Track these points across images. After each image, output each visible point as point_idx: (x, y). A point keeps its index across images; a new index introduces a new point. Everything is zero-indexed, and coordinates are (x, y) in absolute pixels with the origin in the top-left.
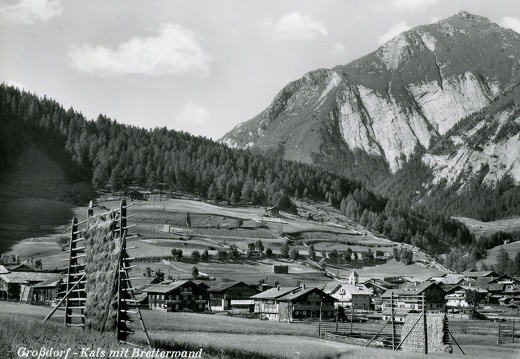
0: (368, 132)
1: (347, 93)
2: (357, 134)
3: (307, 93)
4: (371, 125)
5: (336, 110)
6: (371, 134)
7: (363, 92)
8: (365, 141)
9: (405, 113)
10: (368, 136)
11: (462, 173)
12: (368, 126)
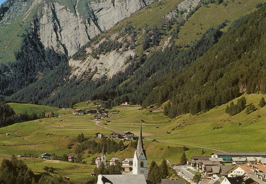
0: (57, 37)
1: (45, 9)
2: (50, 39)
3: (19, 7)
4: (60, 32)
5: (36, 21)
6: (60, 39)
7: (58, 7)
8: (55, 44)
9: (85, 23)
10: (57, 40)
11: (84, 73)
12: (58, 33)
